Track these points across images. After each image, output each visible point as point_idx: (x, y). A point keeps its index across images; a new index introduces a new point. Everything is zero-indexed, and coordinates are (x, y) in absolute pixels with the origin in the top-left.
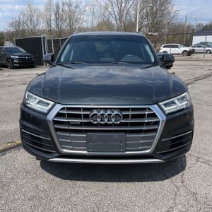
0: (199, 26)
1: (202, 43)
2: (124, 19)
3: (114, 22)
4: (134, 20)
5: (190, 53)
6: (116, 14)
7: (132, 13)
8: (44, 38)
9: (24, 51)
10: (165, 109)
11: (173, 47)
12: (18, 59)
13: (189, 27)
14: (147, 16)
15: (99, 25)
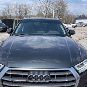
0: (78, 16)
1: (79, 23)
2: (48, 12)
3: (44, 13)
4: (52, 13)
5: (75, 27)
6: (45, 10)
7: (51, 10)
8: (14, 19)
9: (5, 25)
10: (78, 69)
11: (68, 24)
12: (2, 28)
13: (74, 16)
14: (57, 11)
15: (37, 14)
